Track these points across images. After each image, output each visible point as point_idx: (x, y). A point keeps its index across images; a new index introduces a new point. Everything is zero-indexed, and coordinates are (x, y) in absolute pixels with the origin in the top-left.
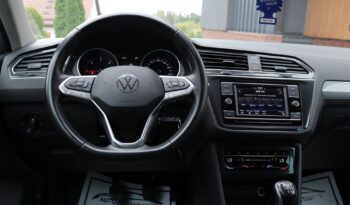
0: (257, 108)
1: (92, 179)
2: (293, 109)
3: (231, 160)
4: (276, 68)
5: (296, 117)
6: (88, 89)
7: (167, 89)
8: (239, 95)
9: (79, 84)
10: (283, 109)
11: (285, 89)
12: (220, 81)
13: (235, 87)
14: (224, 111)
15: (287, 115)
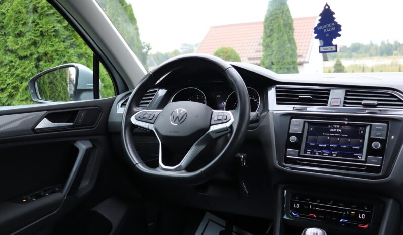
0: (328, 148)
1: (210, 220)
2: (371, 152)
3: (298, 206)
4: (363, 102)
5: (374, 162)
6: (152, 121)
7: (213, 122)
8: (309, 133)
9: (147, 116)
10: (360, 151)
11: (368, 128)
12: (291, 118)
13: (307, 125)
14: (288, 149)
15: (363, 159)
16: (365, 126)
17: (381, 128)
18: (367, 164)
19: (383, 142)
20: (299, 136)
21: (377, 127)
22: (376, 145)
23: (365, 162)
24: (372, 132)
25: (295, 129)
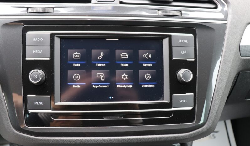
11: (166, 42)
12: (25, 30)
13: (57, 41)
14: (28, 96)
15: (166, 101)
16: (161, 39)
17: (186, 41)
18: (173, 109)
19: (191, 66)
20: (47, 66)
21: (180, 41)
22: (185, 74)
23: (170, 105)
24: (174, 49)
25: (35, 52)
